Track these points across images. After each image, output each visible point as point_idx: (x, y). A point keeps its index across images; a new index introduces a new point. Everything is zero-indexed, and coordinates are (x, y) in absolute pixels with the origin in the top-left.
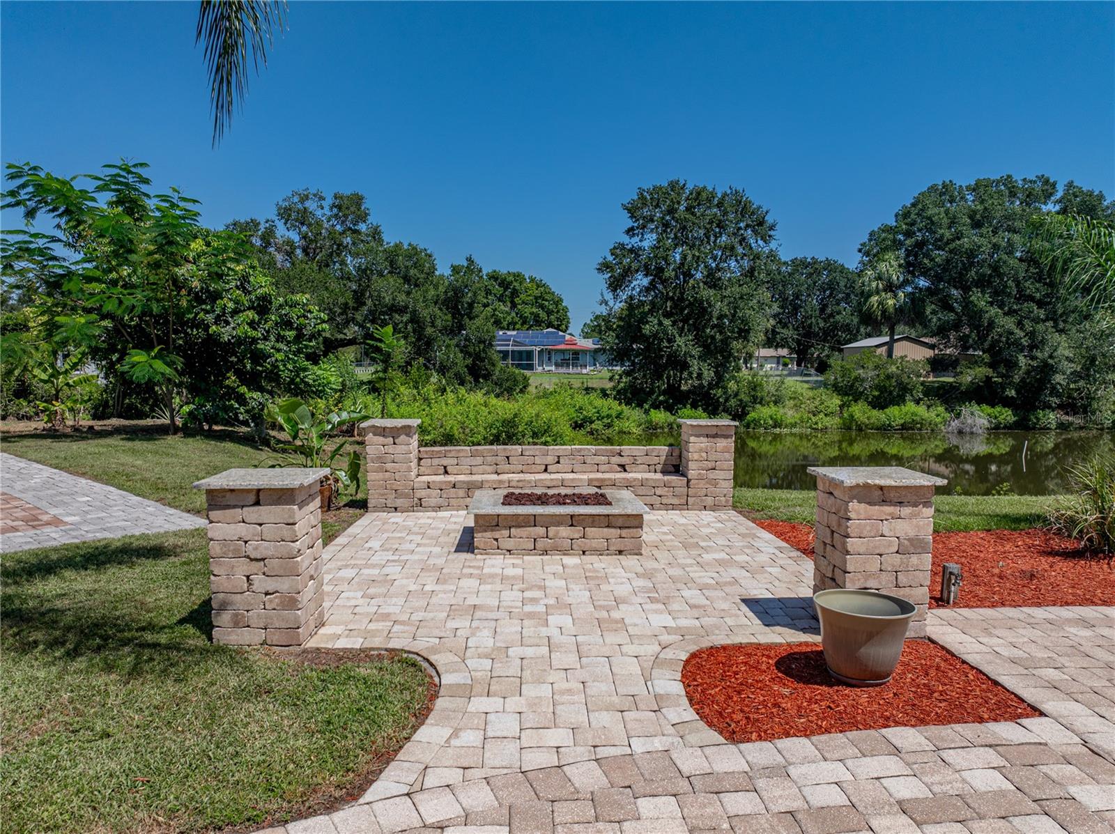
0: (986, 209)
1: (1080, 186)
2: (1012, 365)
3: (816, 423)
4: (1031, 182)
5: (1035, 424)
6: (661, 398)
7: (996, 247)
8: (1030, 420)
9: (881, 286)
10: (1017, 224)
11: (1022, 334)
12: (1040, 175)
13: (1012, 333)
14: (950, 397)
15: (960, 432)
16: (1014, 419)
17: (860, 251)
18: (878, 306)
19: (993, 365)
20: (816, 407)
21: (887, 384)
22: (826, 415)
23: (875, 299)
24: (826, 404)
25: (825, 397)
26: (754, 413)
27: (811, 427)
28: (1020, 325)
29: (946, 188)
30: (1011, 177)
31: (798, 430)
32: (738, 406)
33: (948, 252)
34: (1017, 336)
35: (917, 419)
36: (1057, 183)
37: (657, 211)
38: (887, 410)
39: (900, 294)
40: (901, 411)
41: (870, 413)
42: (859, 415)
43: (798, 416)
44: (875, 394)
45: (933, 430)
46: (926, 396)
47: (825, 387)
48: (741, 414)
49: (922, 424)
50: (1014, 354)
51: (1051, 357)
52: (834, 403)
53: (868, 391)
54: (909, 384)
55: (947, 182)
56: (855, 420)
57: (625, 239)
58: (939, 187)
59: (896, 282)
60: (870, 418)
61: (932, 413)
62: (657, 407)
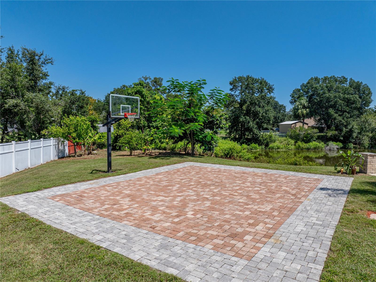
0: (331, 85)
1: (353, 79)
2: (341, 130)
3: (289, 148)
4: (339, 78)
5: (348, 147)
6: (244, 141)
7: (335, 97)
8: (346, 146)
9: (301, 107)
10: (340, 90)
11: (344, 122)
12: (342, 76)
13: (341, 121)
14: (325, 139)
15: (330, 150)
16: (342, 146)
17: (291, 96)
19: (336, 130)
20: (288, 143)
21: (308, 136)
22: (291, 145)
23: (300, 111)
24: (291, 142)
25: (290, 140)
26: (271, 145)
27: (288, 149)
28: (343, 119)
29: (316, 79)
30: (334, 76)
31: (284, 150)
32: (266, 143)
33: (321, 98)
34: (343, 122)
35: (317, 146)
36: (347, 78)
37: (240, 84)
38: (309, 144)
39: (307, 110)
40: (313, 144)
41: (305, 144)
42: (301, 145)
43: (283, 146)
44: (305, 139)
45: (322, 149)
46: (317, 139)
47: (286, 137)
48: (267, 145)
49: (319, 148)
50: (342, 127)
51: (352, 128)
52: (293, 142)
53: (301, 138)
54: (314, 136)
55: (316, 77)
56: (300, 146)
57: (230, 92)
58: (314, 78)
59: (306, 106)
60: (304, 146)
61: (321, 144)
62: (244, 143)
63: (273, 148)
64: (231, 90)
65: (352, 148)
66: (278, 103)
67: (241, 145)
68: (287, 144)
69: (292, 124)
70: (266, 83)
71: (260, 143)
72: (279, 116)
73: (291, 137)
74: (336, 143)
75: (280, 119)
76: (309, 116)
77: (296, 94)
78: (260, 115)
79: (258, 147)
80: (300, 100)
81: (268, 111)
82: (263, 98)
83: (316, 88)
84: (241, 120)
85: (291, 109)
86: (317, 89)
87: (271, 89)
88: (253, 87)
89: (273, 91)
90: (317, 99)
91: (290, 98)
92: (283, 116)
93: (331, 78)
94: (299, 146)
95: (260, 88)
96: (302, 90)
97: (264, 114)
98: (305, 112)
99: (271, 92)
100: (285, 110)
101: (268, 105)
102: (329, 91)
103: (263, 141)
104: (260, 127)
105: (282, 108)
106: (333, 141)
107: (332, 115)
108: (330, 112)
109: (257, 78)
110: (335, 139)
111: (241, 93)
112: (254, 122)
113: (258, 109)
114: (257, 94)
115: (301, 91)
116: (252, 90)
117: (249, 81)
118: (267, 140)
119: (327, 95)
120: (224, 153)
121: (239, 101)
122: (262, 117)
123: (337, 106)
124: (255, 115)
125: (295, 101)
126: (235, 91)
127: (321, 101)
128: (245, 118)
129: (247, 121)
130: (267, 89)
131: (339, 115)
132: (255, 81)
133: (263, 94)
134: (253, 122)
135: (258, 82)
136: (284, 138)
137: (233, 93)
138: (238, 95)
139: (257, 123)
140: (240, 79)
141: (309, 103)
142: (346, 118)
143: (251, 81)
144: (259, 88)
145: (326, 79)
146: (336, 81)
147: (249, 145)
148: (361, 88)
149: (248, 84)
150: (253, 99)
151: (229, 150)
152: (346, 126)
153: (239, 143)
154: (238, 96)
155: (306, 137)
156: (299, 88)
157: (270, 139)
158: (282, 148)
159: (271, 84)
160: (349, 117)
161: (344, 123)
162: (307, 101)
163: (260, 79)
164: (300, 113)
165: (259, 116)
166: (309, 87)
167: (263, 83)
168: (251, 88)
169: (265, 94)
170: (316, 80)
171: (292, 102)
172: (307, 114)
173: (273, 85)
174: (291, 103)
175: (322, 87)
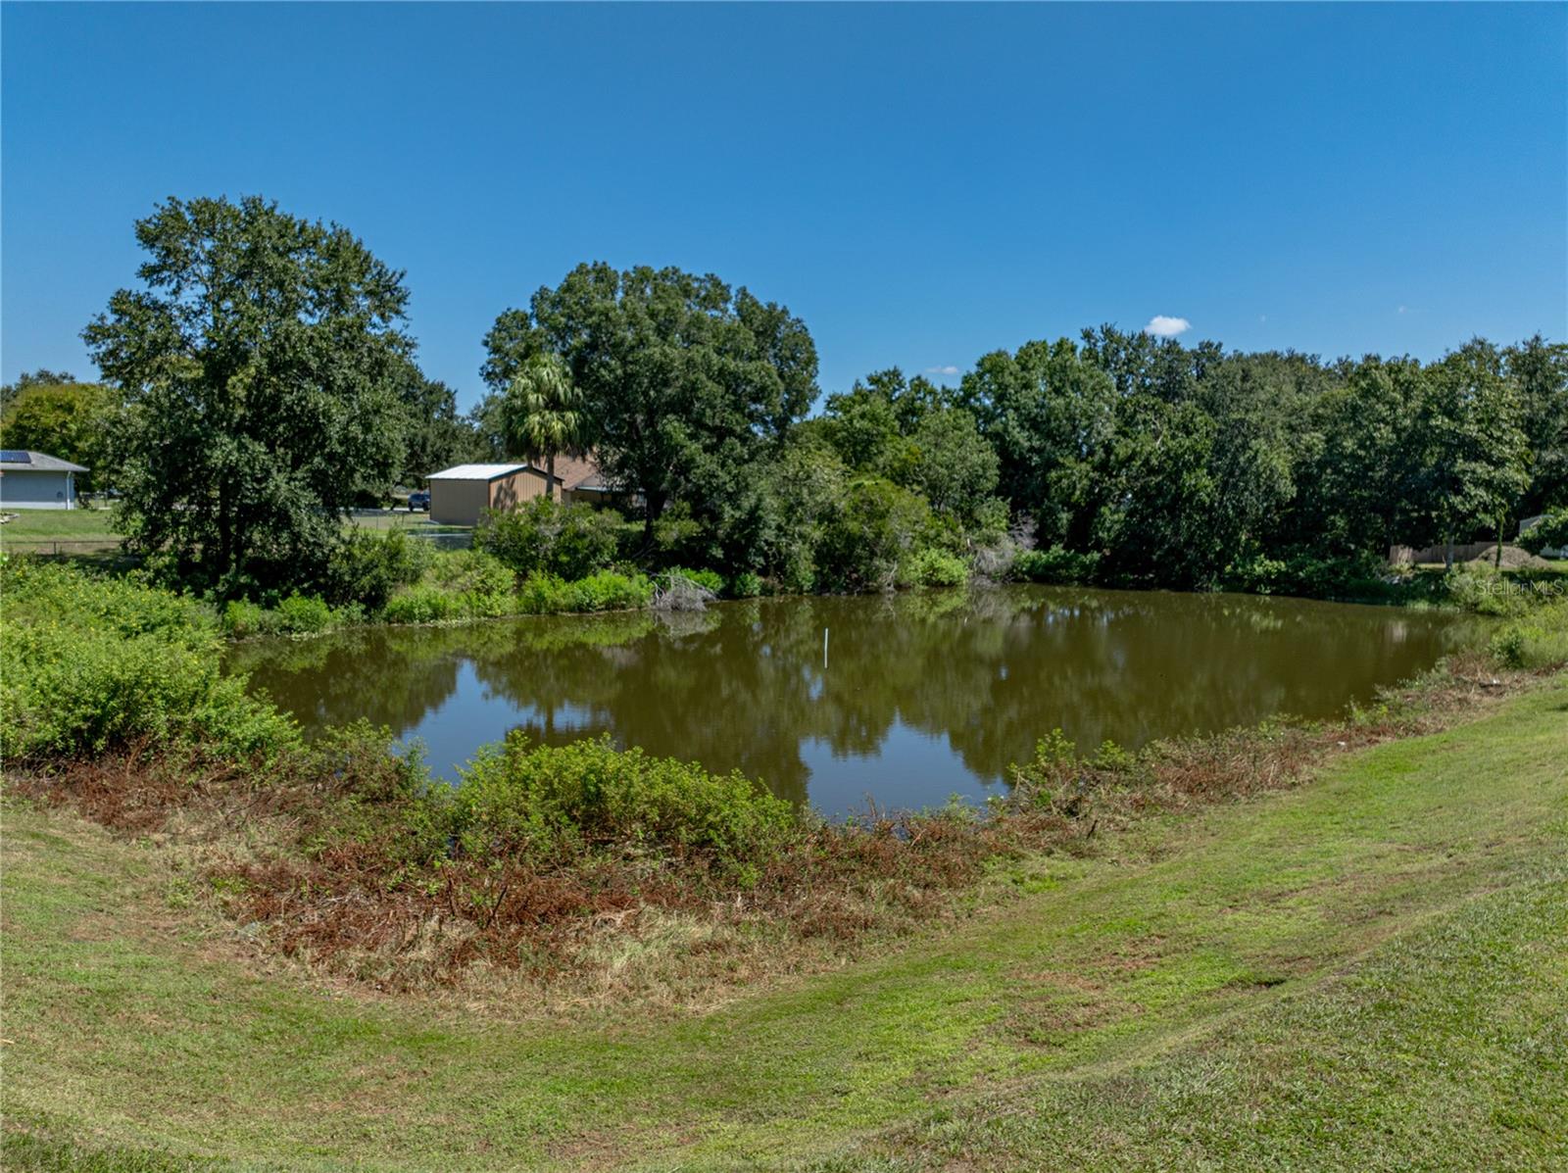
0: (669, 309)
2: (716, 517)
3: (491, 606)
4: (697, 279)
5: (742, 591)
6: (243, 580)
7: (690, 363)
8: (735, 586)
9: (541, 400)
10: (705, 335)
11: (727, 479)
12: (709, 273)
13: (717, 477)
14: (645, 554)
15: (676, 608)
16: (721, 586)
17: (486, 344)
18: (540, 429)
19: (695, 515)
20: (483, 581)
21: (580, 544)
22: (502, 593)
23: (535, 419)
24: (497, 576)
25: (492, 563)
26: (400, 597)
27: (485, 615)
28: (723, 465)
29: (602, 274)
30: (676, 271)
31: (467, 620)
32: (372, 588)
33: (631, 363)
34: (721, 481)
35: (621, 593)
36: (729, 286)
37: (208, 245)
38: (582, 582)
39: (569, 415)
40: (602, 583)
41: (564, 587)
42: (548, 593)
43: (463, 597)
44: (564, 558)
45: (640, 607)
46: (614, 559)
47: (472, 548)
48: (375, 600)
49: (627, 600)
50: (718, 503)
51: (757, 507)
52: (508, 575)
53: (546, 555)
54: (603, 544)
55: (600, 263)
56: (544, 598)
57: (141, 286)
58: (590, 267)
59: (562, 397)
60: (564, 595)
61: (635, 584)
62: (238, 597)
63: (408, 615)
64: (149, 273)
65: (756, 592)
66: (421, 376)
67: (219, 612)
68: (478, 590)
69: (491, 481)
70: (365, 262)
71: (335, 592)
72: (425, 439)
73: (499, 551)
74: (698, 576)
75: (429, 449)
76: (577, 444)
77: (511, 339)
78: (334, 431)
79: (326, 614)
80: (532, 365)
81: (377, 412)
82: (350, 339)
83: (607, 315)
84: (216, 458)
85: (478, 407)
86: (608, 319)
87: (388, 296)
88: (285, 270)
89: (403, 308)
90: (610, 369)
91: (484, 355)
92: (443, 435)
93: (664, 276)
94: (540, 597)
95: (328, 281)
96: (541, 321)
97: (355, 429)
98: (557, 426)
99: (391, 309)
100: (453, 408)
101: (374, 381)
102: (663, 333)
103: (353, 575)
104: (335, 496)
105: (439, 402)
106: (684, 566)
107: (676, 449)
108: (667, 433)
109: (311, 224)
110: (690, 555)
111: (214, 300)
112: (299, 474)
113: (318, 397)
114: (311, 314)
115: (534, 325)
116: (280, 285)
117: (260, 232)
118: (375, 572)
119: (656, 353)
120: (63, 723)
121: (200, 343)
122: (341, 444)
123: (697, 405)
124: (306, 433)
125: (508, 372)
126: (174, 285)
127: (629, 377)
128: (242, 447)
129: (252, 469)
130: (370, 293)
131: (706, 449)
132: (296, 236)
133: (348, 317)
134: (293, 471)
135: (315, 243)
136: (464, 555)
137: (161, 293)
138: (196, 308)
139: (318, 481)
140: (208, 216)
141: (576, 384)
142: (734, 460)
143: (276, 236)
144: (324, 282)
145: (643, 275)
146: (686, 291)
147: (270, 604)
148: (782, 331)
149: (254, 251)
150: (287, 338)
151: (102, 696)
152: (733, 498)
153: (208, 593)
154: (197, 314)
155: (568, 551)
156: (521, 310)
157: (390, 568)
158: (457, 613)
159: (391, 266)
160: (746, 457)
161: (725, 483)
162: (566, 375)
163: (330, 231)
164: (536, 430)
165: (325, 439)
166: (575, 308)
167: (346, 255)
168: (271, 276)
169: (358, 316)
170: (598, 279)
171: (493, 372)
172: (568, 436)
173: (402, 275)
174: (489, 376)
175: (634, 316)
